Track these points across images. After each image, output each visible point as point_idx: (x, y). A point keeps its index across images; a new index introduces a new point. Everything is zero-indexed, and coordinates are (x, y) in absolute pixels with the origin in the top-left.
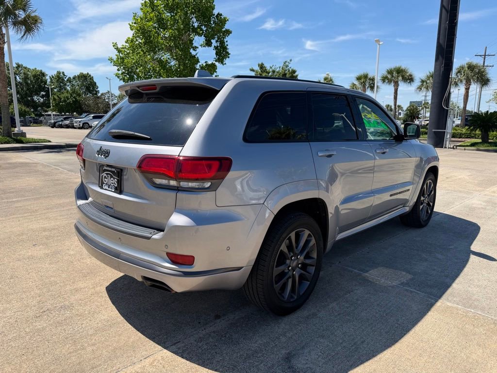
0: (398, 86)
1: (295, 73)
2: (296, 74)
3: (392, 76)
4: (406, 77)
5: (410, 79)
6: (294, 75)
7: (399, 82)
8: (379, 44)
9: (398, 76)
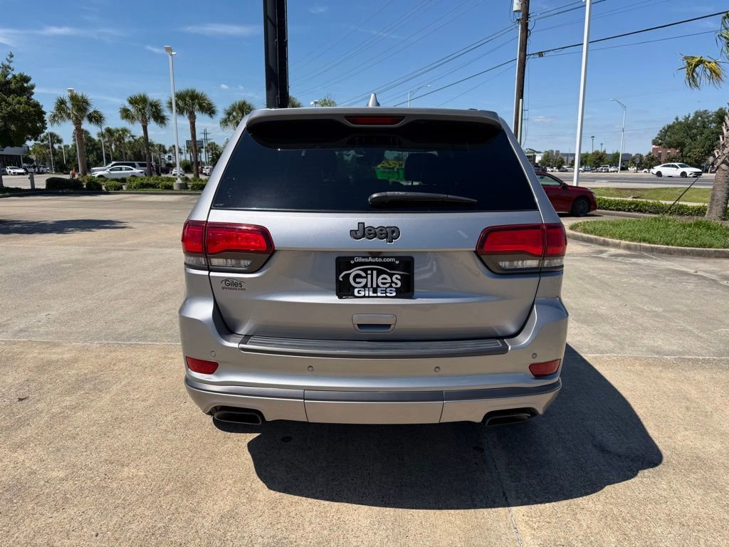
0: (195, 118)
1: (27, 82)
2: (31, 83)
3: (186, 104)
4: (204, 106)
5: (209, 110)
6: (25, 85)
7: (196, 113)
8: (171, 55)
9: (193, 104)
